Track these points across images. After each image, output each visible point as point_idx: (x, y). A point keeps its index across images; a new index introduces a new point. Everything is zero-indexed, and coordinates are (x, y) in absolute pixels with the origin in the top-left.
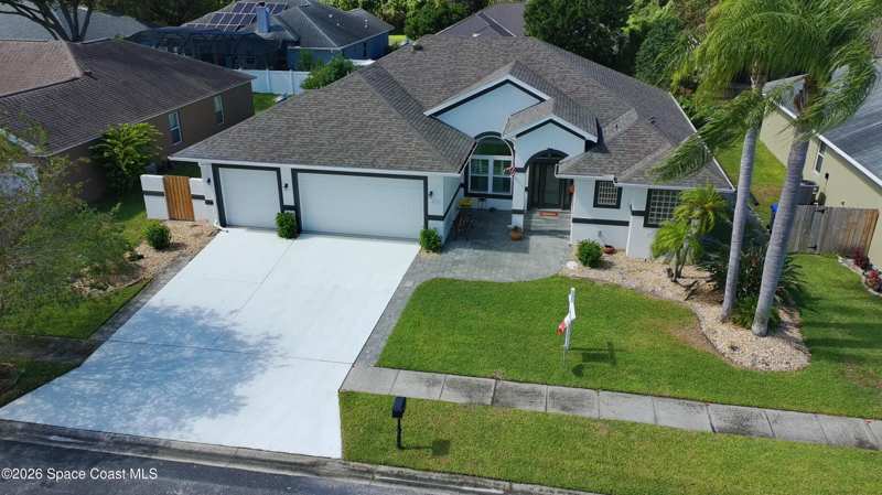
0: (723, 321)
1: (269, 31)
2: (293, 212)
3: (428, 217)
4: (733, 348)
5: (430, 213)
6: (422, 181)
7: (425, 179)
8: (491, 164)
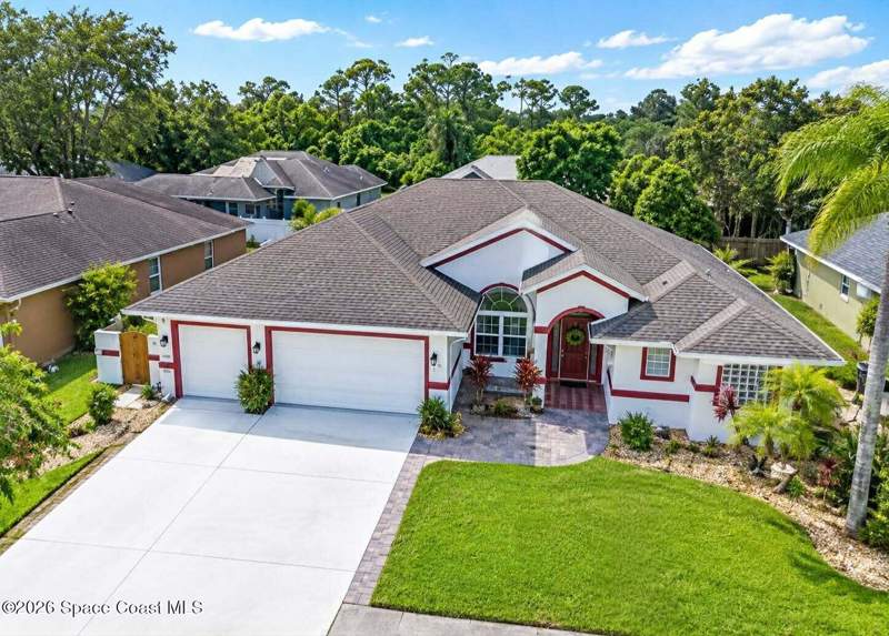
3: (429, 385)
5: (431, 380)
6: (423, 342)
7: (426, 339)
8: (501, 321)
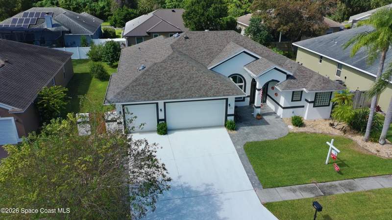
0: (367, 141)
1: (53, 27)
2: (164, 122)
4: (378, 151)
5: (228, 113)
7: (227, 99)
